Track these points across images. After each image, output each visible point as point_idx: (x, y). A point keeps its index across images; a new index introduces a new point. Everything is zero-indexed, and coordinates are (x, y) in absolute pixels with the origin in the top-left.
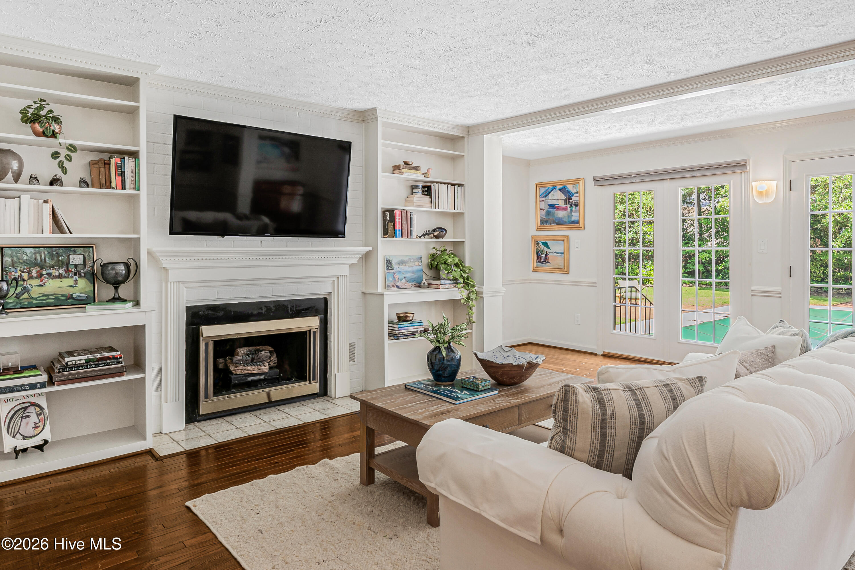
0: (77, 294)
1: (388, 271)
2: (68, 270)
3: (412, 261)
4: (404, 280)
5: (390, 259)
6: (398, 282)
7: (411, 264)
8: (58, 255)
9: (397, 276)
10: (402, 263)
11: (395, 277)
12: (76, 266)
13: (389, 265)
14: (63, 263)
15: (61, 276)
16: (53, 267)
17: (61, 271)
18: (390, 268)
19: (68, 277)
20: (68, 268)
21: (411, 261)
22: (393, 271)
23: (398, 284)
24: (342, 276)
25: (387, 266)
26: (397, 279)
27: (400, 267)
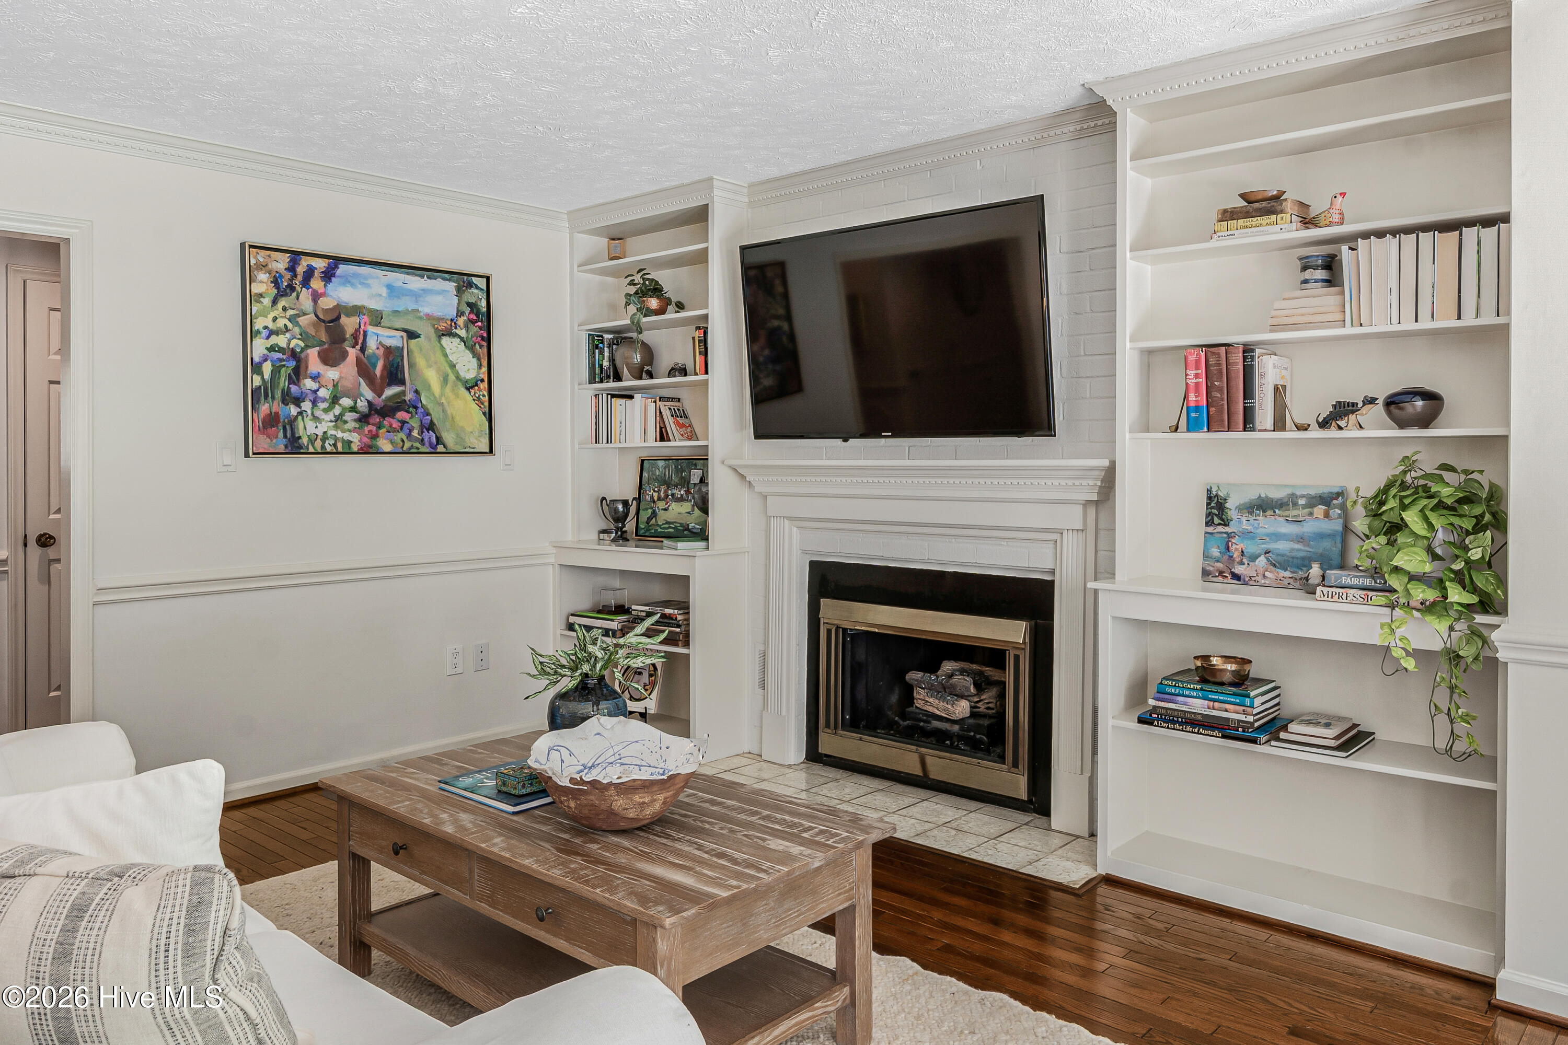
0: (693, 525)
1: (1210, 529)
2: (688, 490)
3: (1302, 502)
4: (1262, 561)
5: (1220, 493)
6: (1242, 563)
7: (1295, 513)
8: (682, 471)
9: (1237, 545)
10: (1262, 506)
11: (1233, 548)
12: (695, 484)
13: (1215, 511)
14: (685, 481)
15: (681, 499)
16: (677, 487)
17: (682, 492)
18: (1216, 521)
19: (687, 500)
20: (688, 488)
21: (1295, 504)
22: (1228, 529)
23: (1239, 570)
24: (1071, 531)
25: (1208, 515)
26: (1236, 555)
27: (1251, 518)
